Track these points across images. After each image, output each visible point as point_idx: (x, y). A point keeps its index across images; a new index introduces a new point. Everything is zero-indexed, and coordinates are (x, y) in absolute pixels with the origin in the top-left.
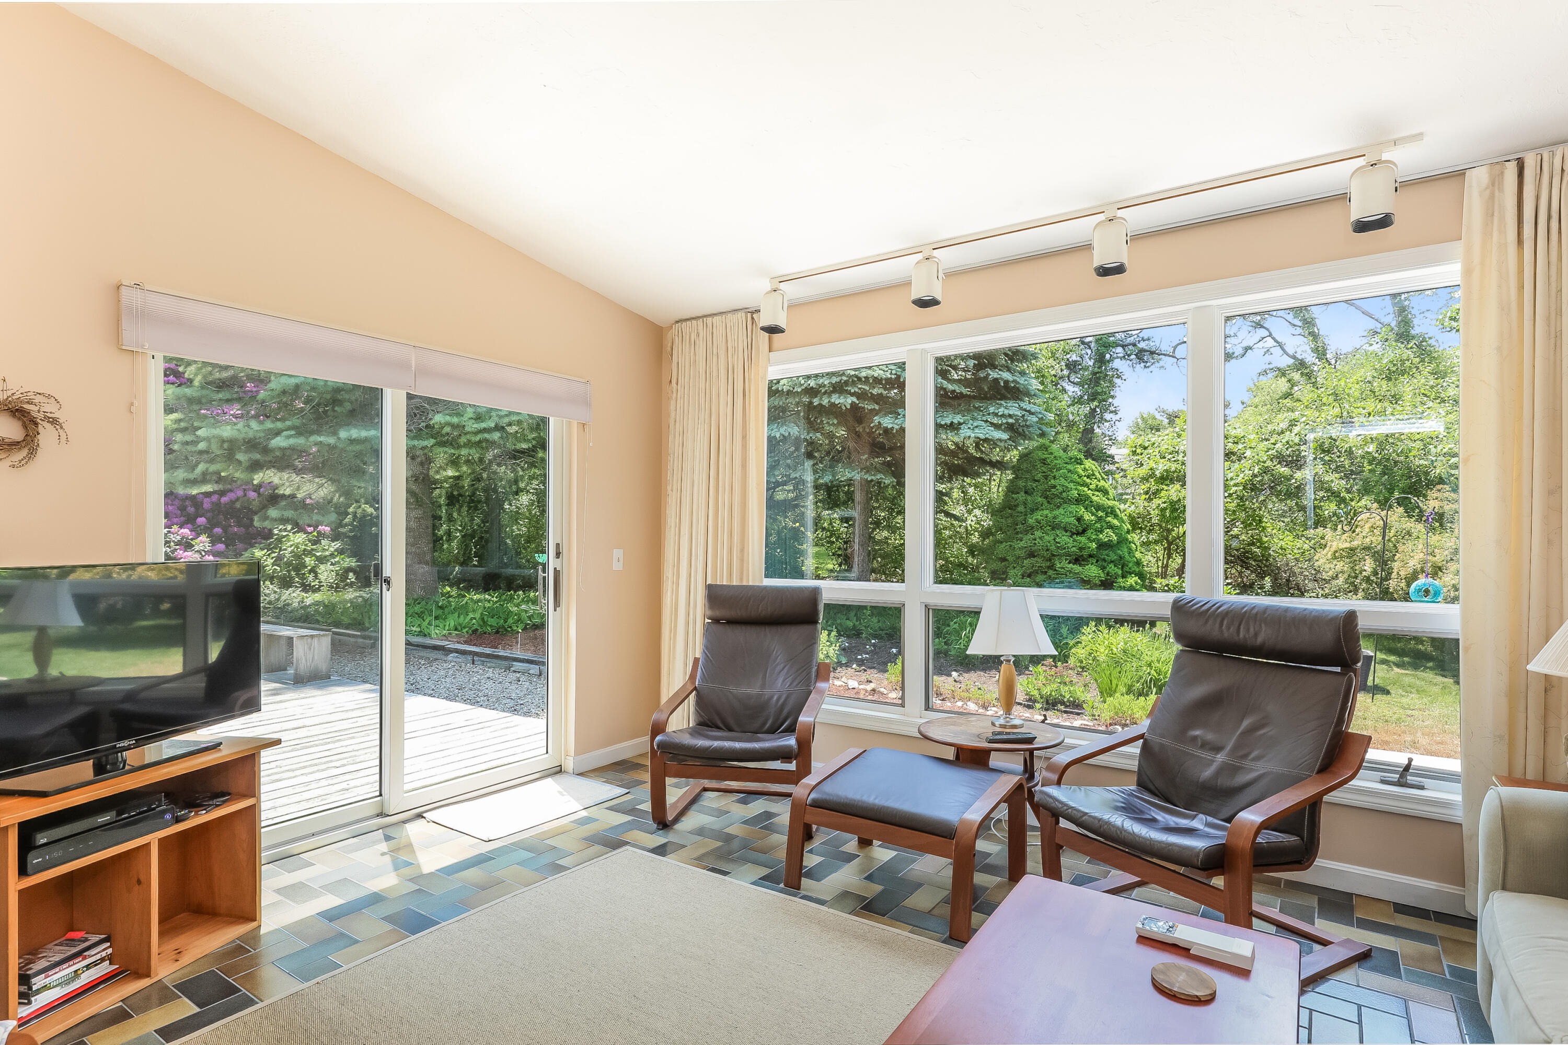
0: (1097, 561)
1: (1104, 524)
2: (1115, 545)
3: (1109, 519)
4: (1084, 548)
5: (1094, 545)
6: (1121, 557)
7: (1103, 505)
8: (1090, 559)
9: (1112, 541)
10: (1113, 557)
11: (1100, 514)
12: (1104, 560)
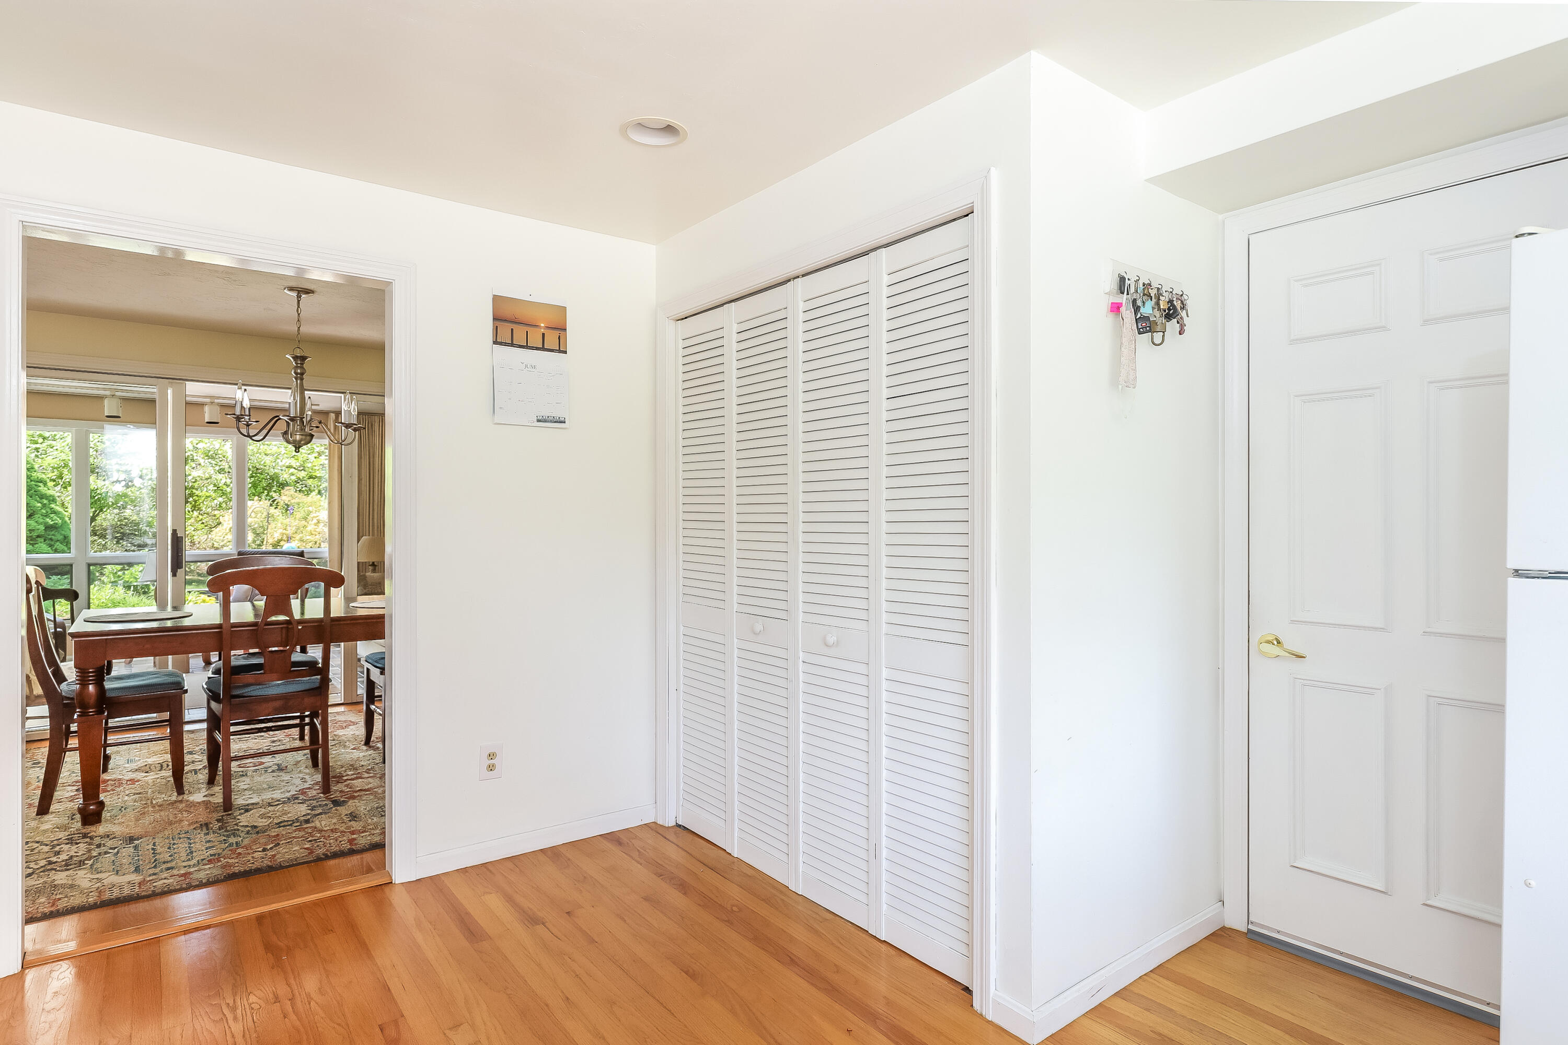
0: (45, 540)
1: (48, 510)
2: (59, 527)
3: (51, 505)
4: (33, 530)
5: (42, 527)
6: (65, 537)
7: (46, 494)
8: (39, 539)
9: (56, 524)
10: (60, 537)
11: (45, 501)
12: (51, 539)
